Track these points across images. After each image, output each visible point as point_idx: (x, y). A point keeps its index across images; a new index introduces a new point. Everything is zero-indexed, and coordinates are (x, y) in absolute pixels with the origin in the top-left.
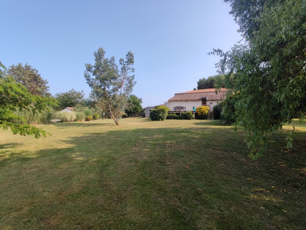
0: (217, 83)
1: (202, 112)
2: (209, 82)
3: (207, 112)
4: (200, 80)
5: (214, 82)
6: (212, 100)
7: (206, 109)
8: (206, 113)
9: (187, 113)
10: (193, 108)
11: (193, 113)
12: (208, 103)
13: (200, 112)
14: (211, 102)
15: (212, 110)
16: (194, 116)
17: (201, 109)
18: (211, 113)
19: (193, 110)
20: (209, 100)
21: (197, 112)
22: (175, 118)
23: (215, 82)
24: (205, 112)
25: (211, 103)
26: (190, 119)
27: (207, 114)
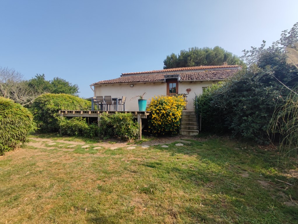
0: (193, 61)
1: (163, 115)
2: (182, 58)
3: (179, 114)
4: (168, 58)
5: (189, 58)
6: (191, 82)
7: (178, 106)
8: (175, 118)
9: (119, 120)
10: (140, 101)
11: (135, 120)
12: (182, 89)
13: (158, 114)
14: (188, 87)
15: (191, 108)
16: (138, 129)
17: (162, 104)
18: (189, 114)
19: (137, 110)
20: (182, 82)
21: (151, 113)
22: (81, 134)
23: (190, 60)
24: (173, 115)
25: (188, 90)
26: (124, 140)
27: (180, 120)
